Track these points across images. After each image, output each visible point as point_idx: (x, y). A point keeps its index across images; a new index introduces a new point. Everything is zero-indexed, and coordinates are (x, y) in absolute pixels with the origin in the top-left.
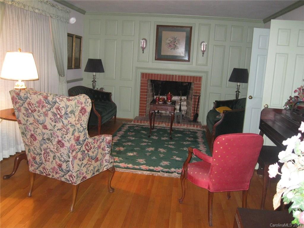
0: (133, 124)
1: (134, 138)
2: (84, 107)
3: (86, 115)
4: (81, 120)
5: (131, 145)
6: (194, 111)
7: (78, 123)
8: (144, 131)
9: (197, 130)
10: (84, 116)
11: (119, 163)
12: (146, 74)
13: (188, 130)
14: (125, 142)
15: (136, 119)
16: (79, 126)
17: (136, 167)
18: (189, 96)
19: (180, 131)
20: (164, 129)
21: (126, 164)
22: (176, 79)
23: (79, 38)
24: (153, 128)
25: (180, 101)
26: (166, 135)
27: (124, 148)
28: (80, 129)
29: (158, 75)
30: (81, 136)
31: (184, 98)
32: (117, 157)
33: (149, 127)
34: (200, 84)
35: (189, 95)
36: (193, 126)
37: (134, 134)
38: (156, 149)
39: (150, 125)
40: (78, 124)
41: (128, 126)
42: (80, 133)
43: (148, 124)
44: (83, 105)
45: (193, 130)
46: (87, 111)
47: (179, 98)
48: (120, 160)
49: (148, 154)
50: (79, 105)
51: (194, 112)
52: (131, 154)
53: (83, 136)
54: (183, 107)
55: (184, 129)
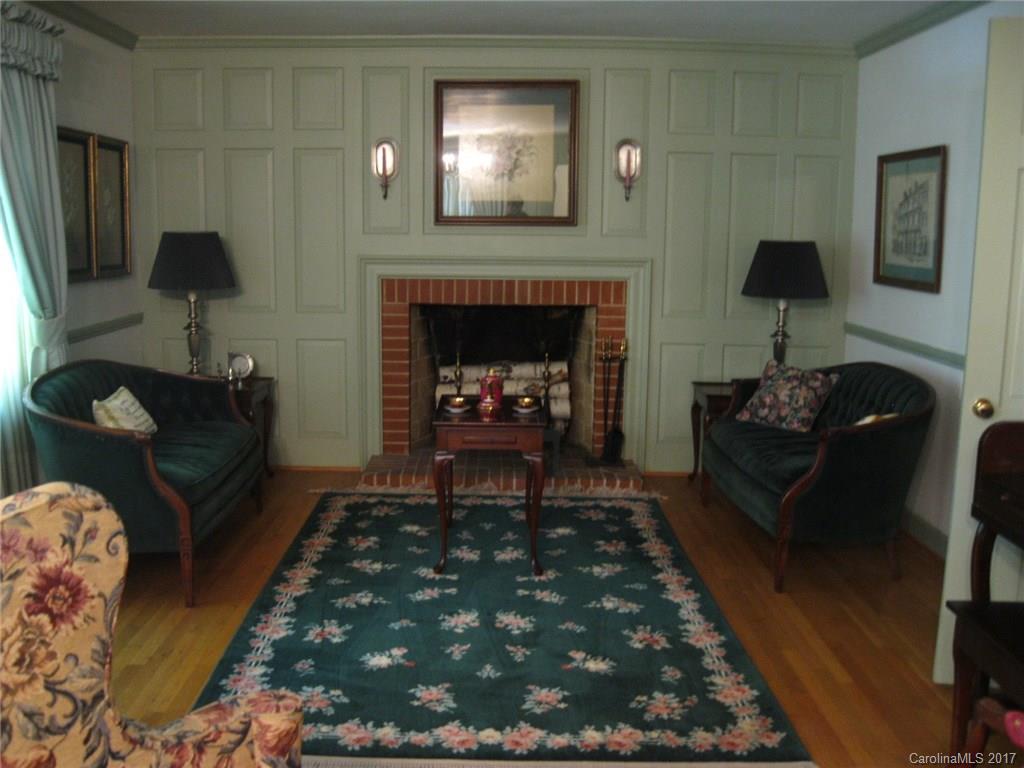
0: (363, 495)
1: (378, 566)
2: (59, 571)
3: (88, 619)
4: (52, 656)
5: (371, 603)
6: (606, 419)
7: (24, 677)
8: (414, 523)
9: (626, 499)
10: (65, 627)
11: (334, 721)
12: (402, 282)
13: (591, 503)
14: (345, 591)
15: (374, 470)
16: (35, 696)
17: (415, 737)
18: (576, 361)
19: (560, 508)
20: (496, 505)
21: (364, 722)
22: (523, 295)
23: (117, 147)
24: (452, 507)
25: (541, 383)
26: (510, 536)
27: (343, 628)
28: (48, 712)
29: (450, 283)
30: (57, 753)
31: (559, 368)
32: (320, 689)
33: (434, 501)
34: (622, 312)
35: (573, 355)
36: (608, 485)
37: (375, 543)
38: (488, 620)
39: (433, 492)
40: (22, 685)
41: (344, 502)
42: (51, 741)
43: (429, 488)
44: (52, 561)
45: (610, 500)
46: (94, 591)
47: (538, 372)
48: (334, 704)
49: (457, 652)
50: (20, 566)
51: (606, 424)
52: (379, 661)
53: (83, 750)
54: (556, 403)
55: (572, 499)
